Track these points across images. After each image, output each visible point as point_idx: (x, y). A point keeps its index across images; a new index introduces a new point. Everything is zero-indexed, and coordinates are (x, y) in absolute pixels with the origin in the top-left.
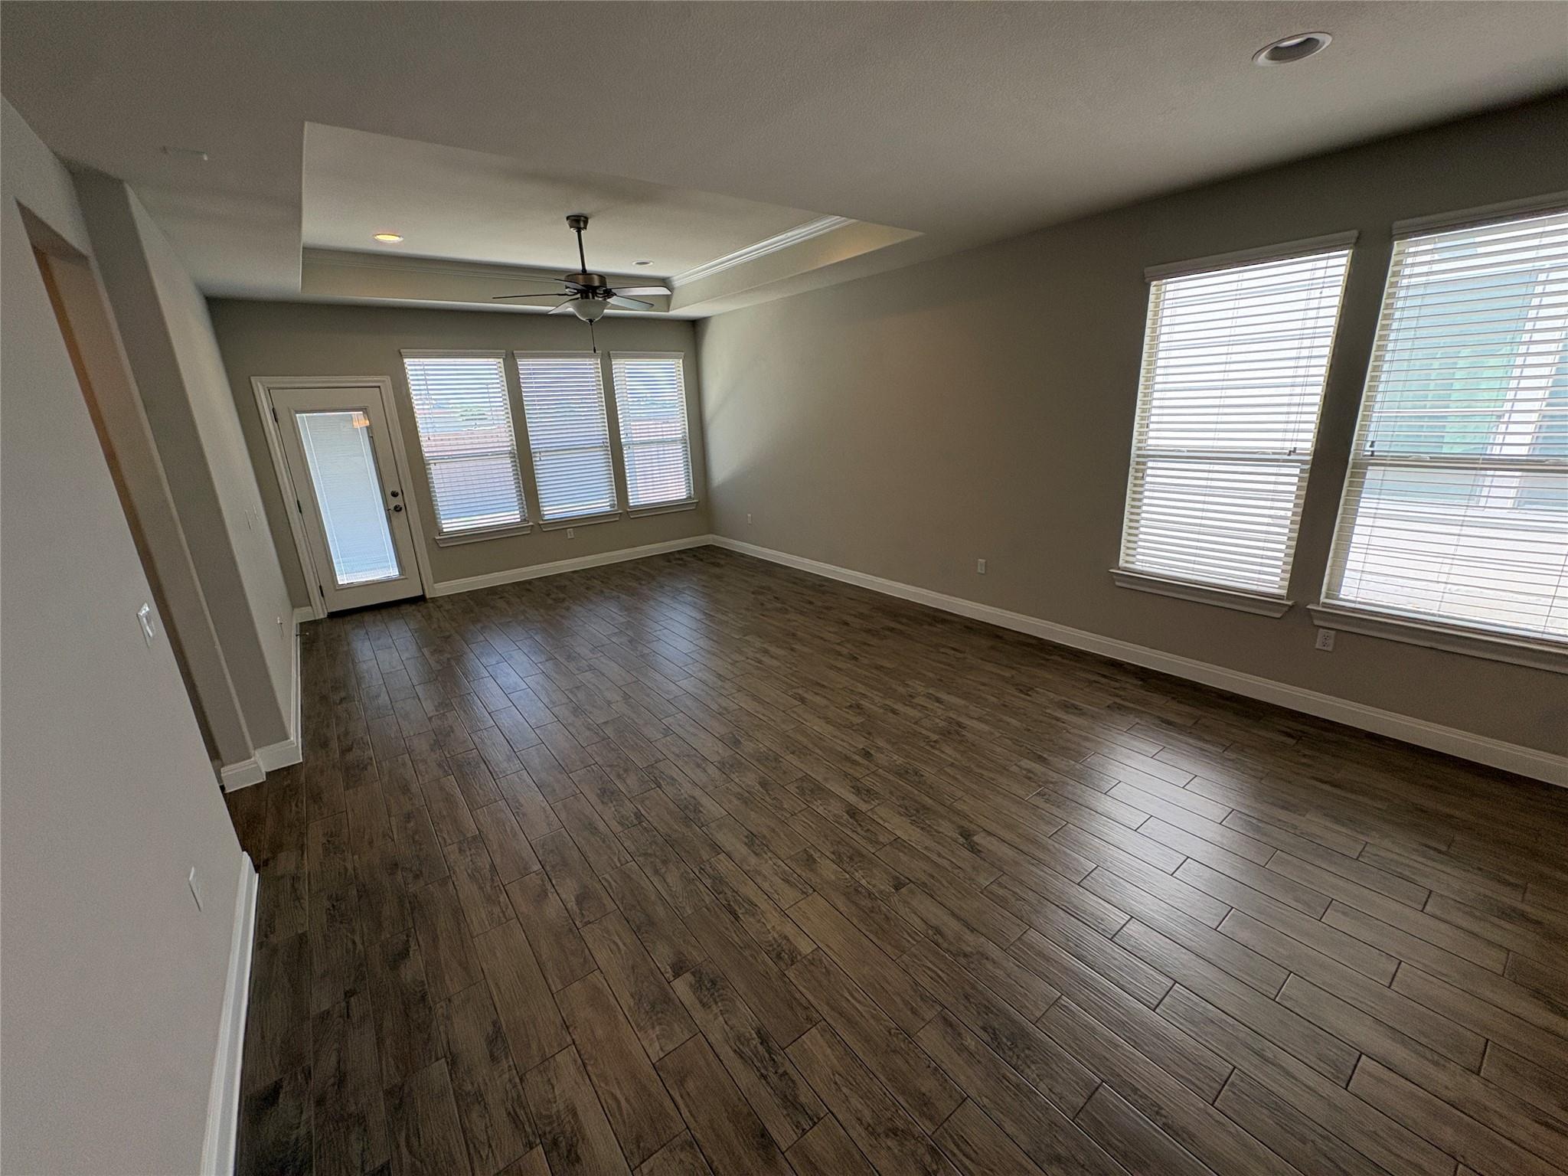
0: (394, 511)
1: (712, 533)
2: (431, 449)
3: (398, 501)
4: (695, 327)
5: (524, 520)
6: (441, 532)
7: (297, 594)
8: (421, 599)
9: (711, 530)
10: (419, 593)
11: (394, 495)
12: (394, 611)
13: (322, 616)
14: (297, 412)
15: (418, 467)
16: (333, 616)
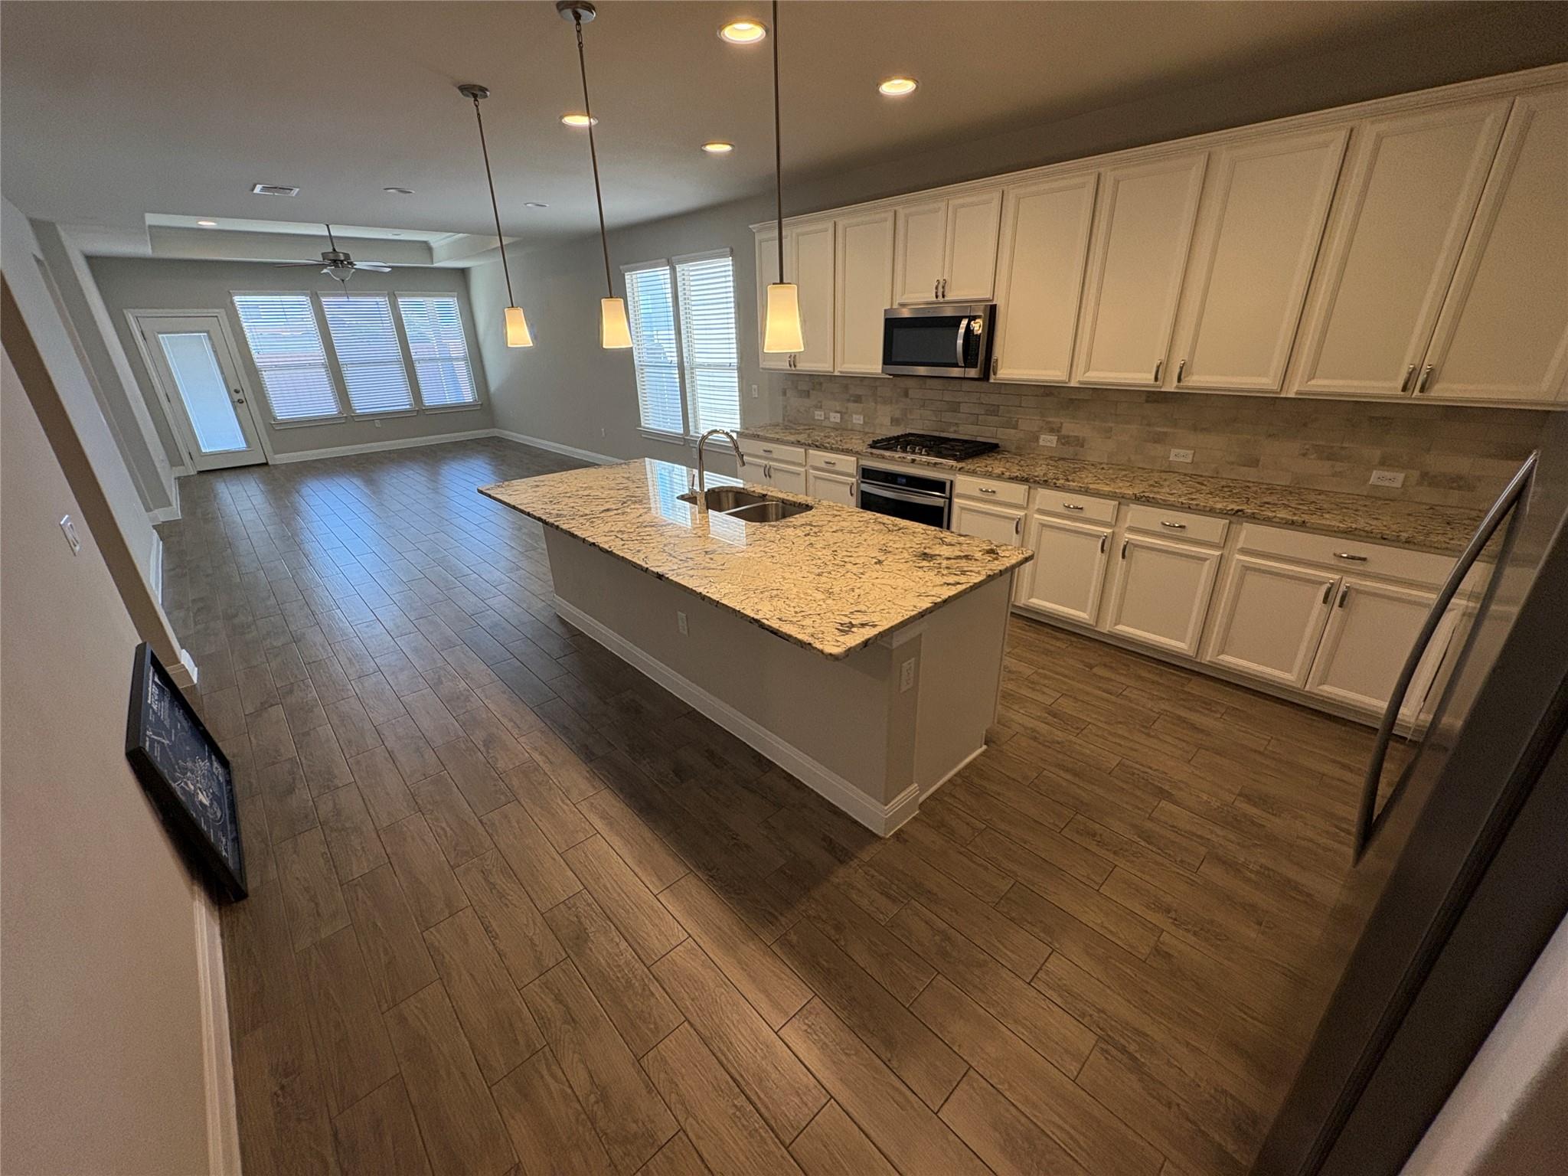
0: (237, 403)
1: (494, 427)
2: (261, 360)
3: (240, 396)
4: (463, 273)
5: (340, 413)
6: (275, 419)
7: (174, 459)
8: (266, 464)
9: (493, 424)
10: (265, 461)
11: (237, 392)
12: (246, 470)
13: (193, 472)
14: (159, 333)
15: (252, 371)
16: (200, 472)
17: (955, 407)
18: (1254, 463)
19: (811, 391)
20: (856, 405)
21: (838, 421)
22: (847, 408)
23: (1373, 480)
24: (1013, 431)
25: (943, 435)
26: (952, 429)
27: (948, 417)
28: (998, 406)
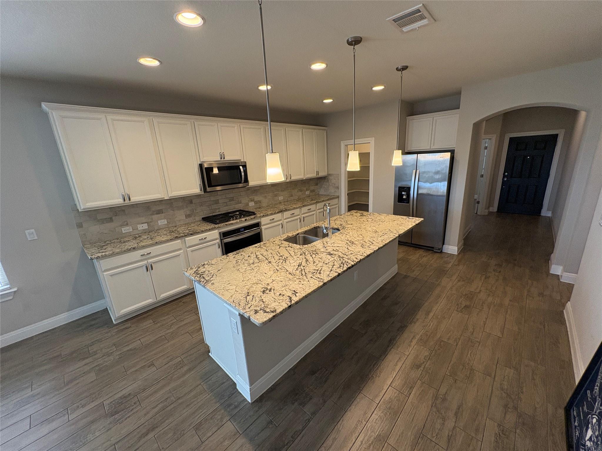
17: (217, 202)
18: (292, 196)
19: (114, 218)
20: (158, 215)
21: (147, 227)
22: (152, 219)
23: (306, 194)
24: (240, 205)
25: (214, 214)
26: (217, 211)
27: (215, 206)
28: (233, 197)
